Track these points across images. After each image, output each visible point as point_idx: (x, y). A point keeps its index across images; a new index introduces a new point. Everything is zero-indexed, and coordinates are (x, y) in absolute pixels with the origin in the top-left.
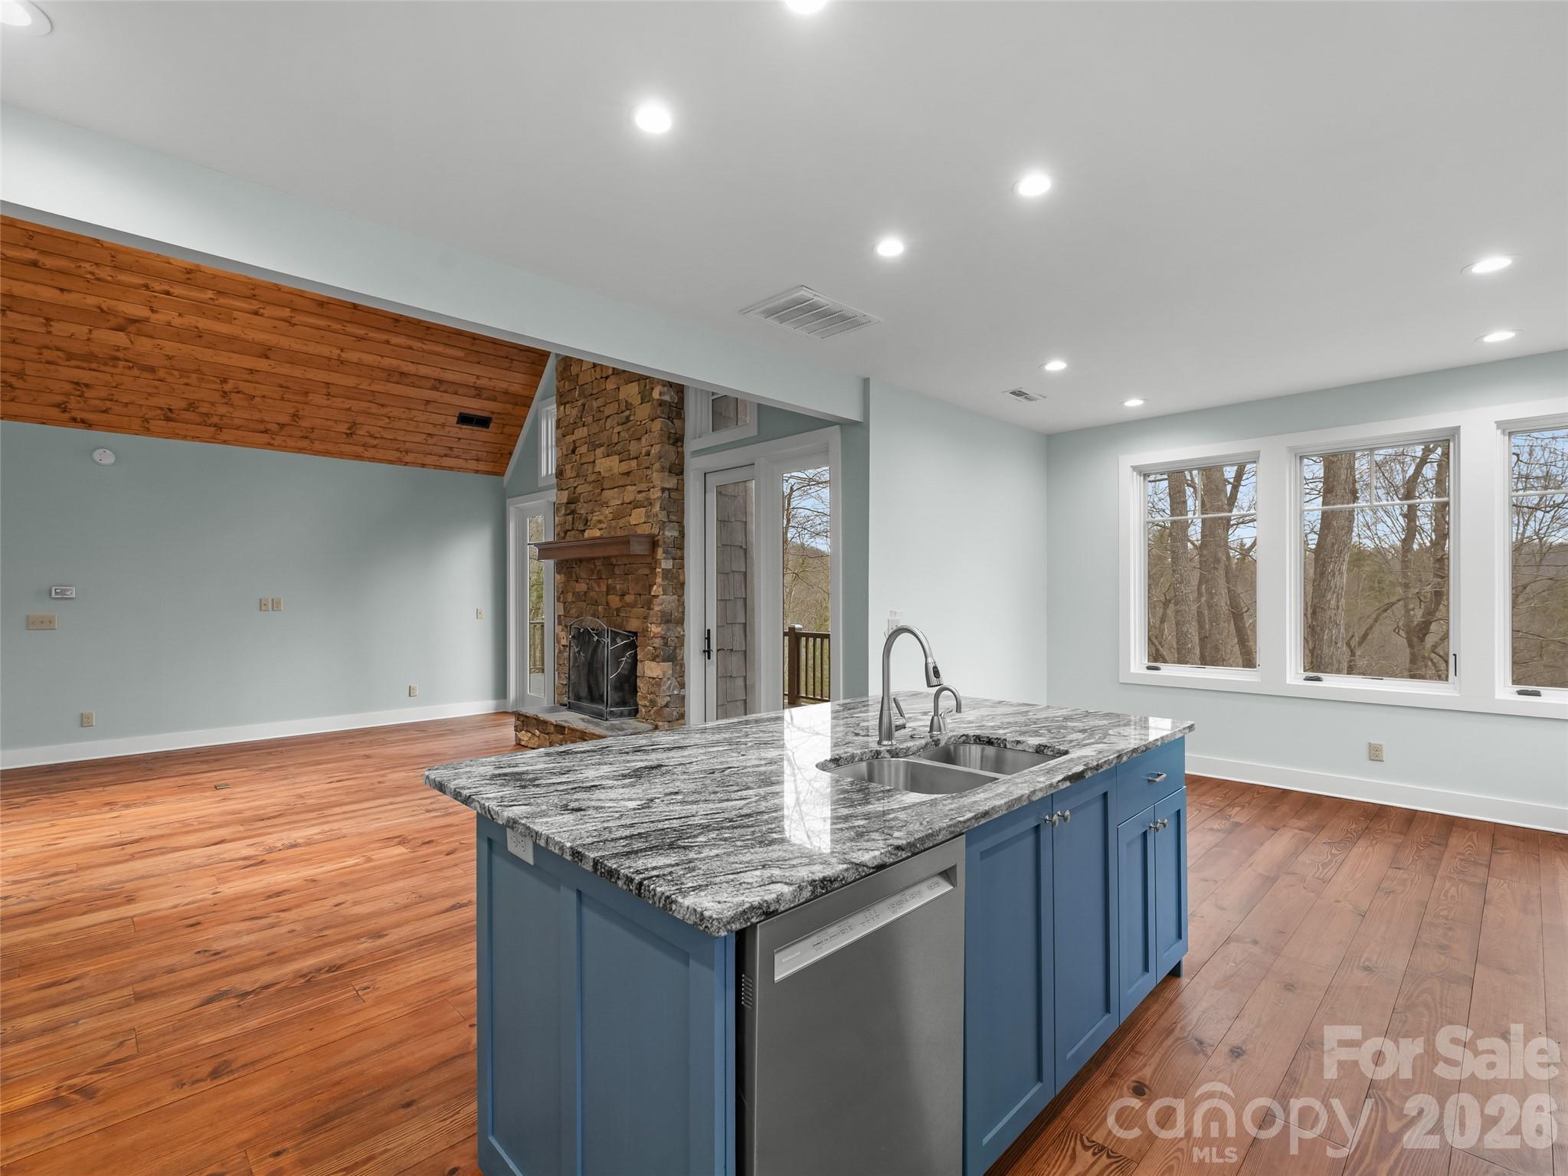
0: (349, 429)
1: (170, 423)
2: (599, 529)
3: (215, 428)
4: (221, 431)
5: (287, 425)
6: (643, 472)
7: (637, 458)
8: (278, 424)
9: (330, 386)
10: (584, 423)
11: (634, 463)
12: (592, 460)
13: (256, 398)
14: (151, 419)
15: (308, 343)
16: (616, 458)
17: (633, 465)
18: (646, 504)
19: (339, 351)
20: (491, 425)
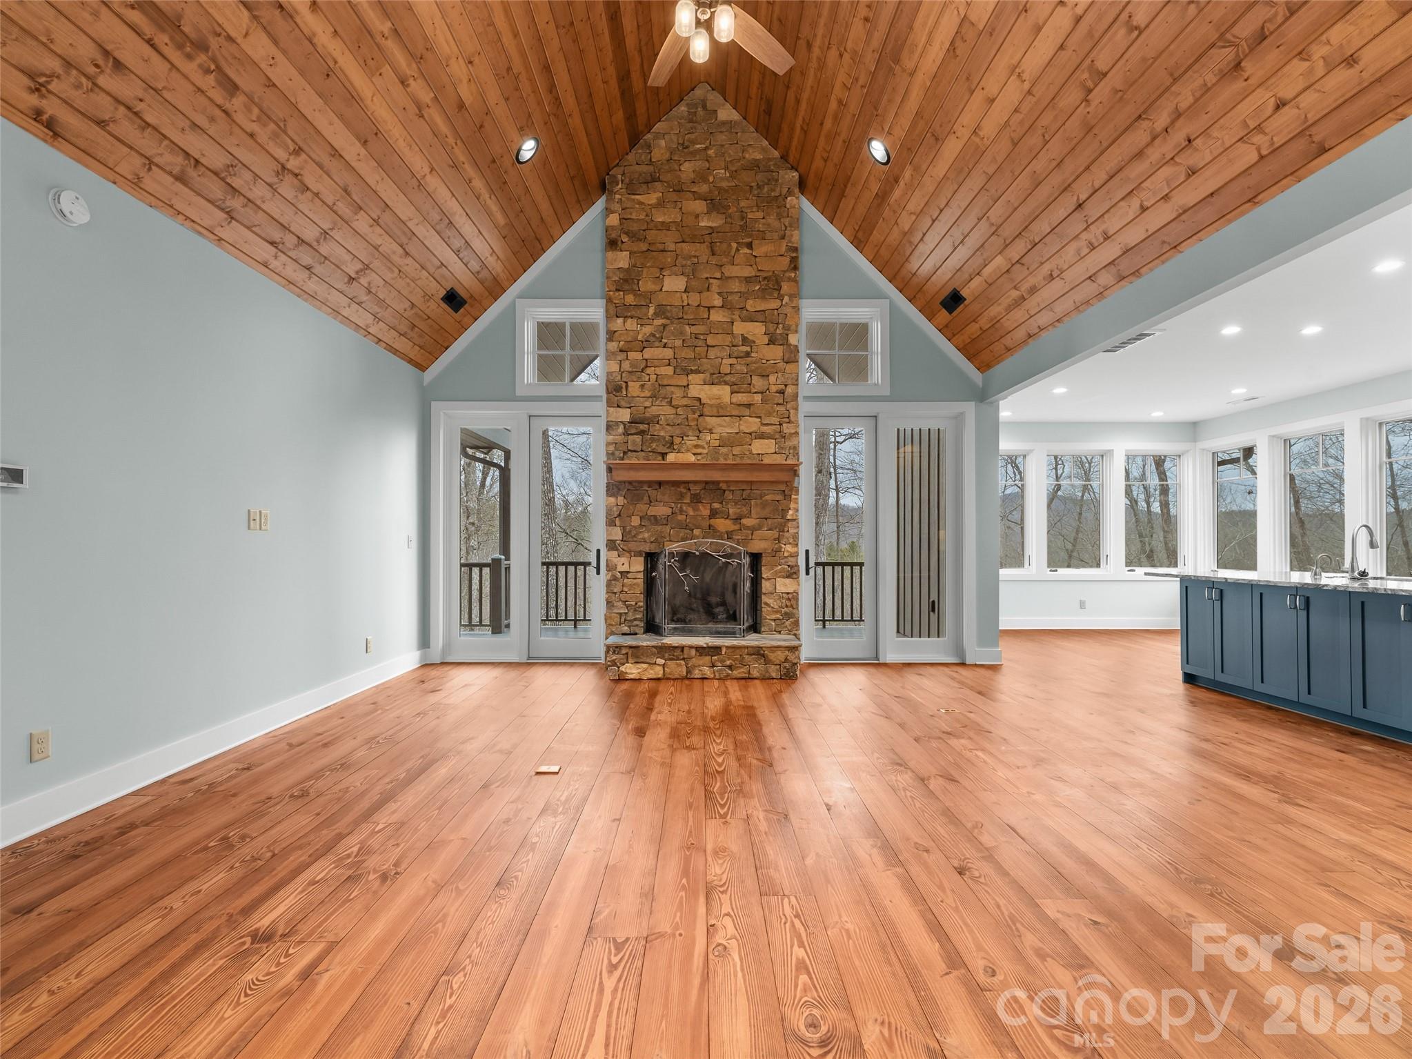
0: (357, 273)
1: (178, 184)
2: (694, 454)
3: (226, 216)
4: (230, 222)
5: (307, 243)
6: (772, 407)
7: (762, 393)
8: (299, 238)
9: (387, 210)
10: (666, 344)
11: (758, 398)
12: (686, 384)
13: (308, 192)
14: (157, 165)
15: (414, 145)
16: (727, 388)
17: (756, 399)
18: (777, 436)
19: (427, 170)
20: (462, 310)
